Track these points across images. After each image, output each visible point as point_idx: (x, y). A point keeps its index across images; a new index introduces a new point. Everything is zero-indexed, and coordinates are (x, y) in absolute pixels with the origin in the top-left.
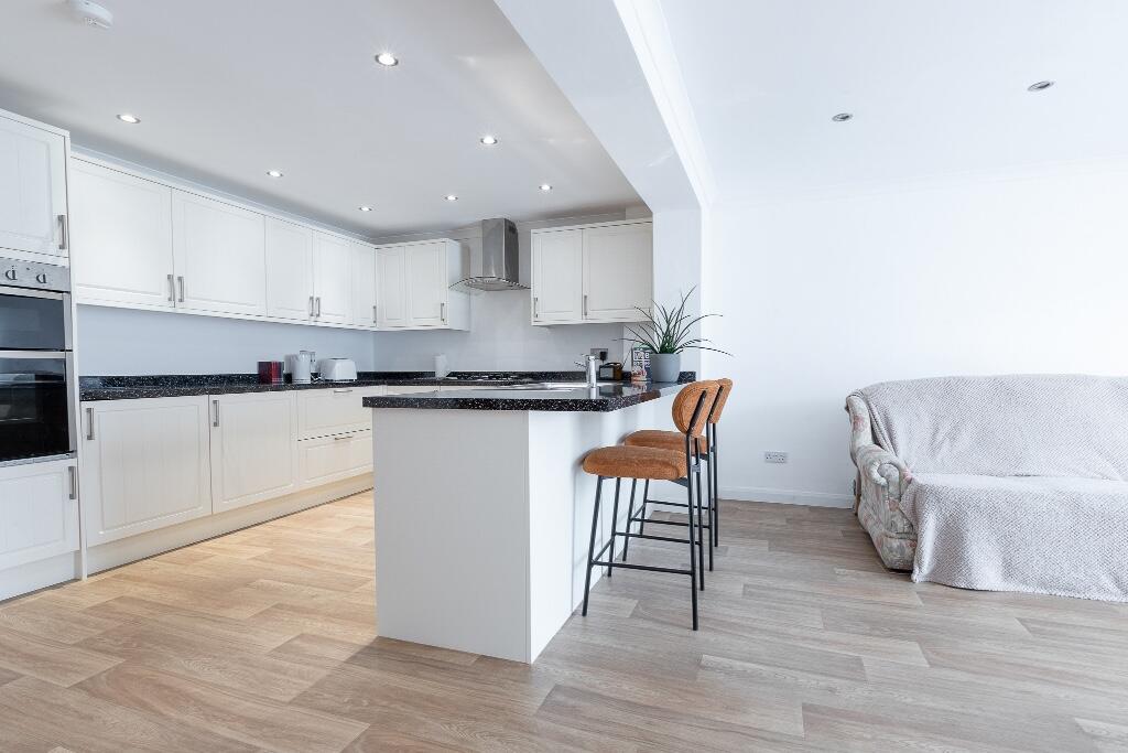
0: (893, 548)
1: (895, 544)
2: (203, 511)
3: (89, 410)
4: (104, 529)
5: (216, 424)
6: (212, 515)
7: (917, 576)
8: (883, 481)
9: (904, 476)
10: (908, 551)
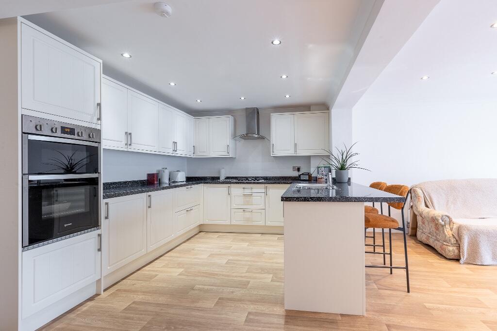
0: (451, 250)
1: (451, 248)
2: (144, 252)
3: (107, 204)
4: (110, 266)
5: (149, 207)
6: (147, 253)
7: (462, 261)
8: (443, 223)
9: (451, 221)
10: (456, 251)
